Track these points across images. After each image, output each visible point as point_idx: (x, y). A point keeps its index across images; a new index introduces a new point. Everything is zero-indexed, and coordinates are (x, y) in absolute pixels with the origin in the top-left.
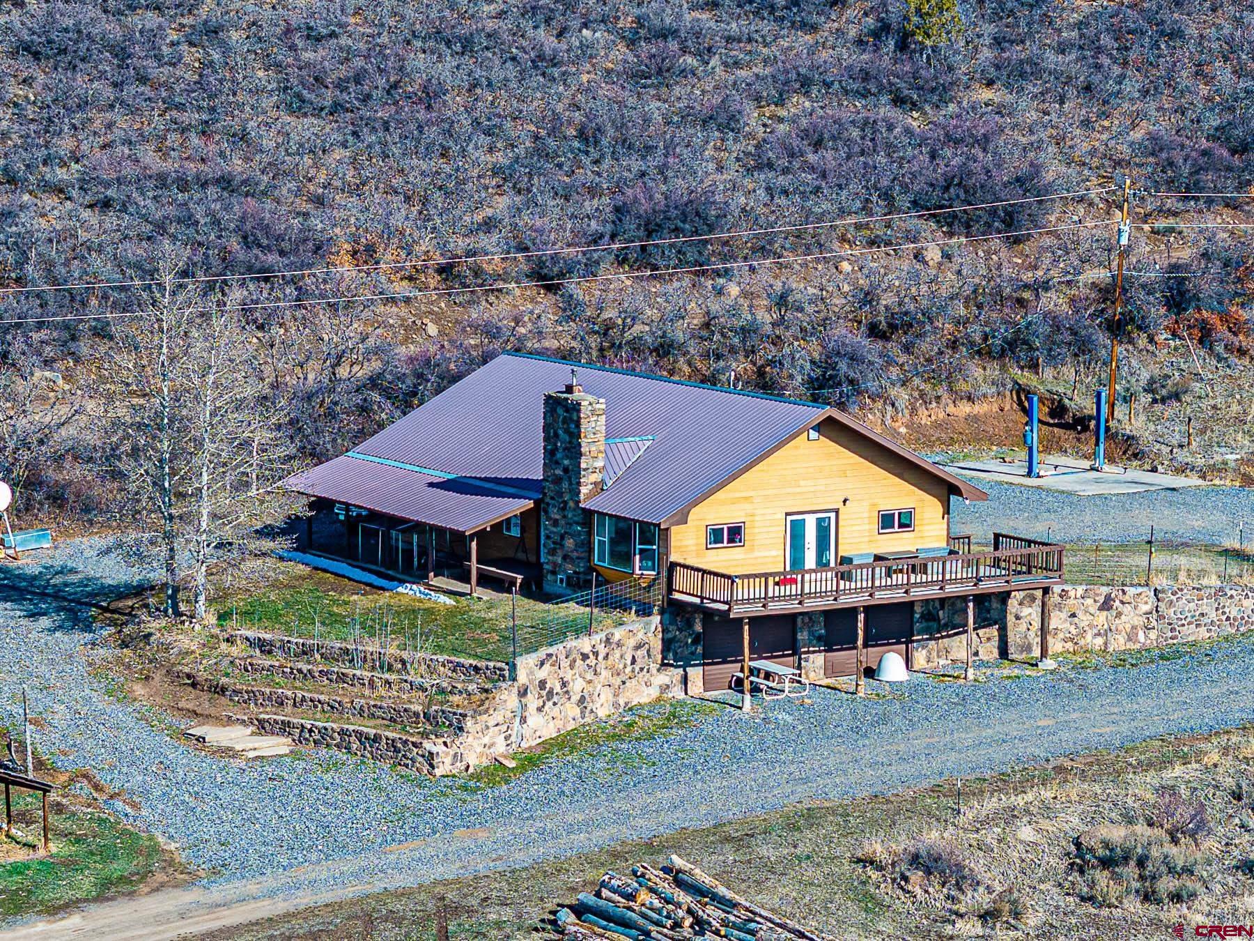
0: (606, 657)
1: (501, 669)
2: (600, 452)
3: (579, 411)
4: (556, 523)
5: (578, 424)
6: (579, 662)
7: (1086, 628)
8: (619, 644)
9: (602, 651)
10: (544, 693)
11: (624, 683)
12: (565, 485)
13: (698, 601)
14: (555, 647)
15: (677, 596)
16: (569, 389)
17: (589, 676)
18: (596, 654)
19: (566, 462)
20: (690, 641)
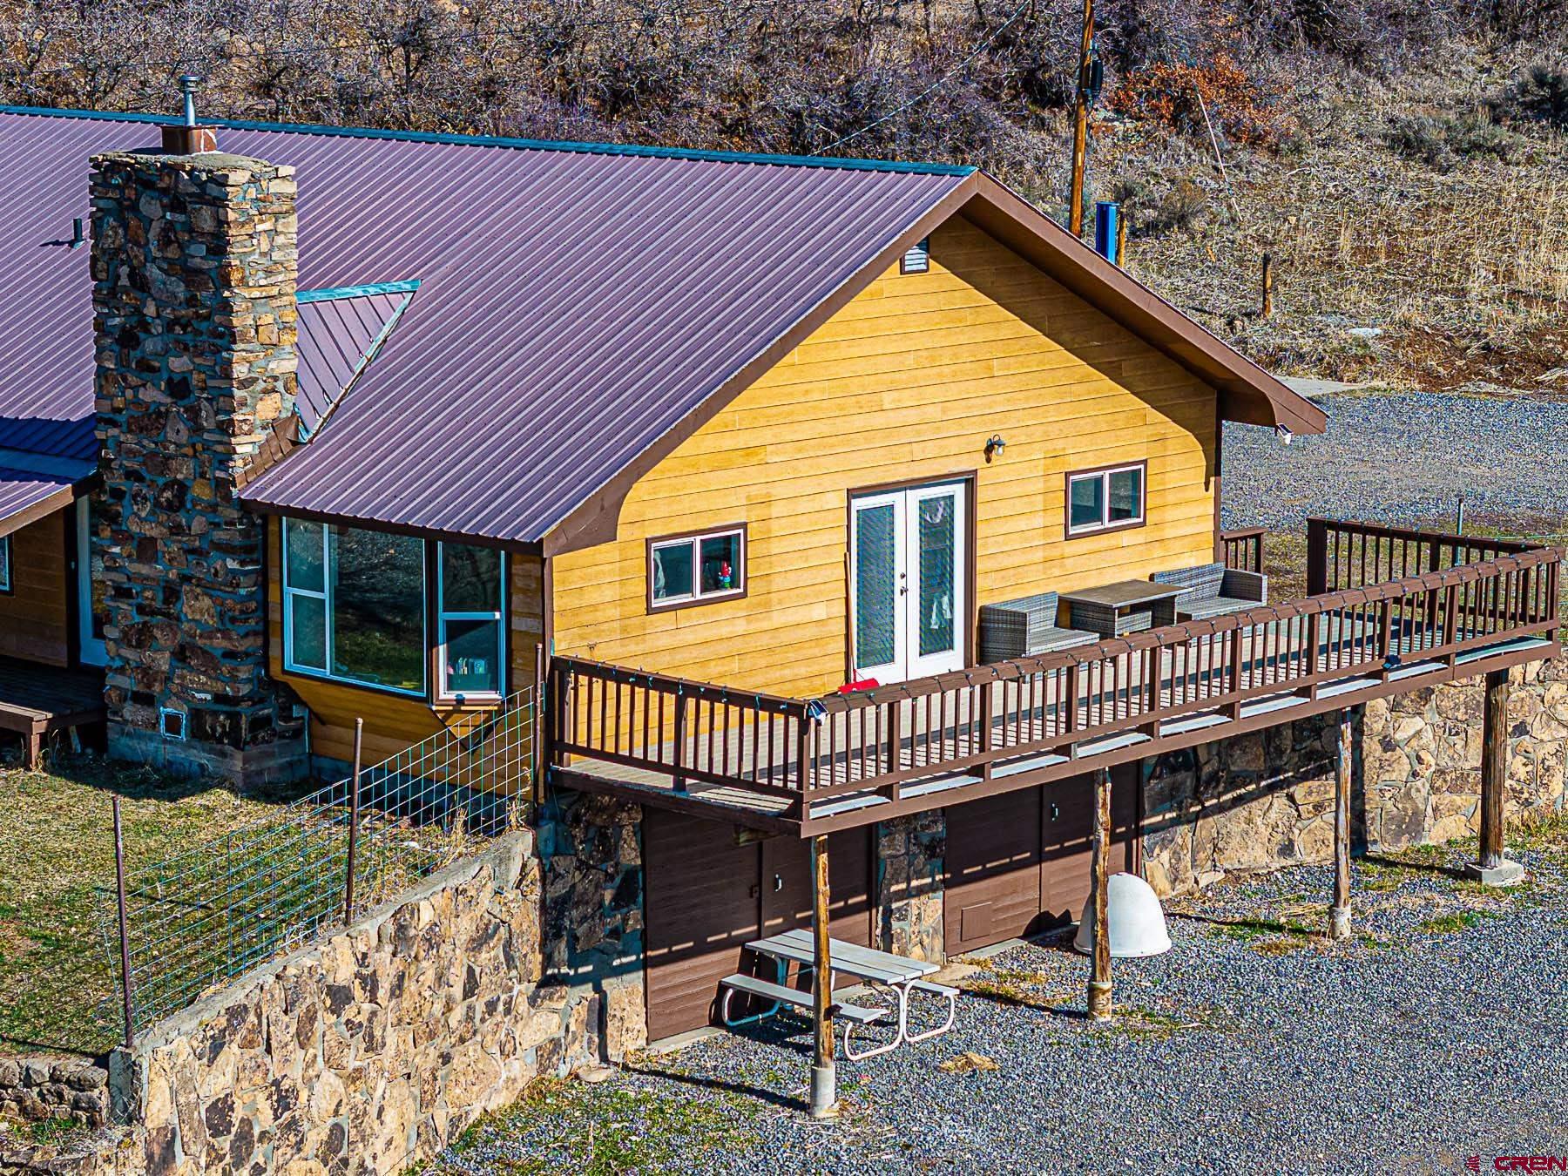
0: (397, 990)
1: (79, 1084)
2: (285, 327)
3: (220, 202)
4: (146, 549)
5: (219, 246)
6: (325, 1020)
8: (432, 940)
9: (386, 966)
10: (225, 1143)
11: (446, 1058)
12: (177, 432)
13: (665, 781)
14: (250, 980)
15: (576, 764)
16: (177, 139)
17: (352, 1060)
18: (370, 983)
19: (179, 364)
20: (608, 896)
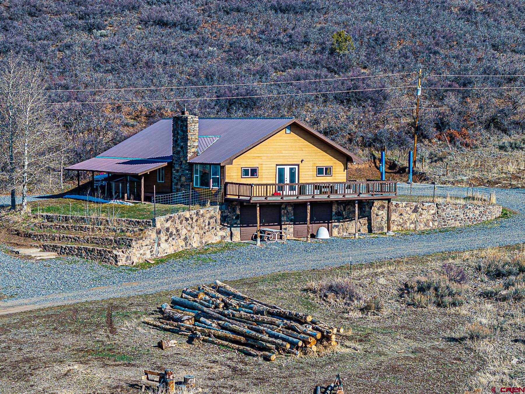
0: (197, 221)
1: (149, 222)
2: (196, 139)
3: (187, 121)
4: (177, 171)
5: (186, 126)
6: (184, 222)
7: (407, 220)
8: (202, 216)
9: (195, 218)
10: (168, 234)
11: (205, 233)
12: (181, 154)
13: (237, 197)
14: (174, 214)
15: (228, 197)
16: (183, 113)
17: (189, 228)
18: (192, 219)
19: (182, 144)
20: (234, 218)
